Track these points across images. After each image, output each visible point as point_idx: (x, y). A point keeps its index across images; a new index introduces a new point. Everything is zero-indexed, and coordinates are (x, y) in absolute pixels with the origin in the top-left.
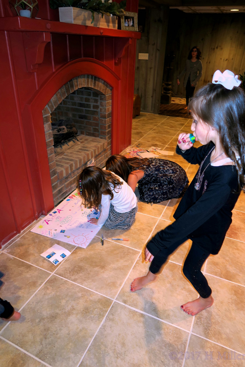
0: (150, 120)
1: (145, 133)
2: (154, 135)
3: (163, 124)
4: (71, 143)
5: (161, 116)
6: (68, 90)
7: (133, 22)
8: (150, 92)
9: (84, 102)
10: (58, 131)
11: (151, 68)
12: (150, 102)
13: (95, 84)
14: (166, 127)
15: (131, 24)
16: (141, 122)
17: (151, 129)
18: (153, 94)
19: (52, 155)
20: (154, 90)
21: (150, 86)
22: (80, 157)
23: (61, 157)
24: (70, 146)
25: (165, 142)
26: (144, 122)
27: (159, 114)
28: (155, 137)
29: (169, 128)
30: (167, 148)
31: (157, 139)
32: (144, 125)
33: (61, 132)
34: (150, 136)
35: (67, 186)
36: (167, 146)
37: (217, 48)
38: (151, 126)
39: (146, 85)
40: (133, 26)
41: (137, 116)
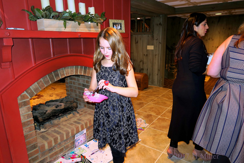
0: (154, 92)
1: (146, 104)
2: (152, 105)
3: (163, 96)
4: (71, 115)
5: (165, 89)
6: (52, 79)
7: (121, 27)
8: (156, 72)
9: (85, 83)
10: (56, 107)
11: (156, 55)
12: (156, 78)
13: (85, 72)
14: (165, 99)
15: (119, 28)
16: (147, 94)
17: (152, 100)
18: (158, 73)
19: (31, 132)
20: (159, 70)
21: (156, 67)
22: (68, 129)
23: (53, 129)
24: (69, 118)
25: (160, 113)
26: (149, 94)
27: (164, 87)
28: (153, 108)
29: (167, 99)
30: (159, 119)
31: (154, 109)
32: (148, 97)
33: (58, 108)
34: (149, 106)
35: (51, 157)
36: (159, 117)
37: (209, 39)
38: (153, 97)
39: (152, 66)
40: (121, 29)
41: (146, 88)
